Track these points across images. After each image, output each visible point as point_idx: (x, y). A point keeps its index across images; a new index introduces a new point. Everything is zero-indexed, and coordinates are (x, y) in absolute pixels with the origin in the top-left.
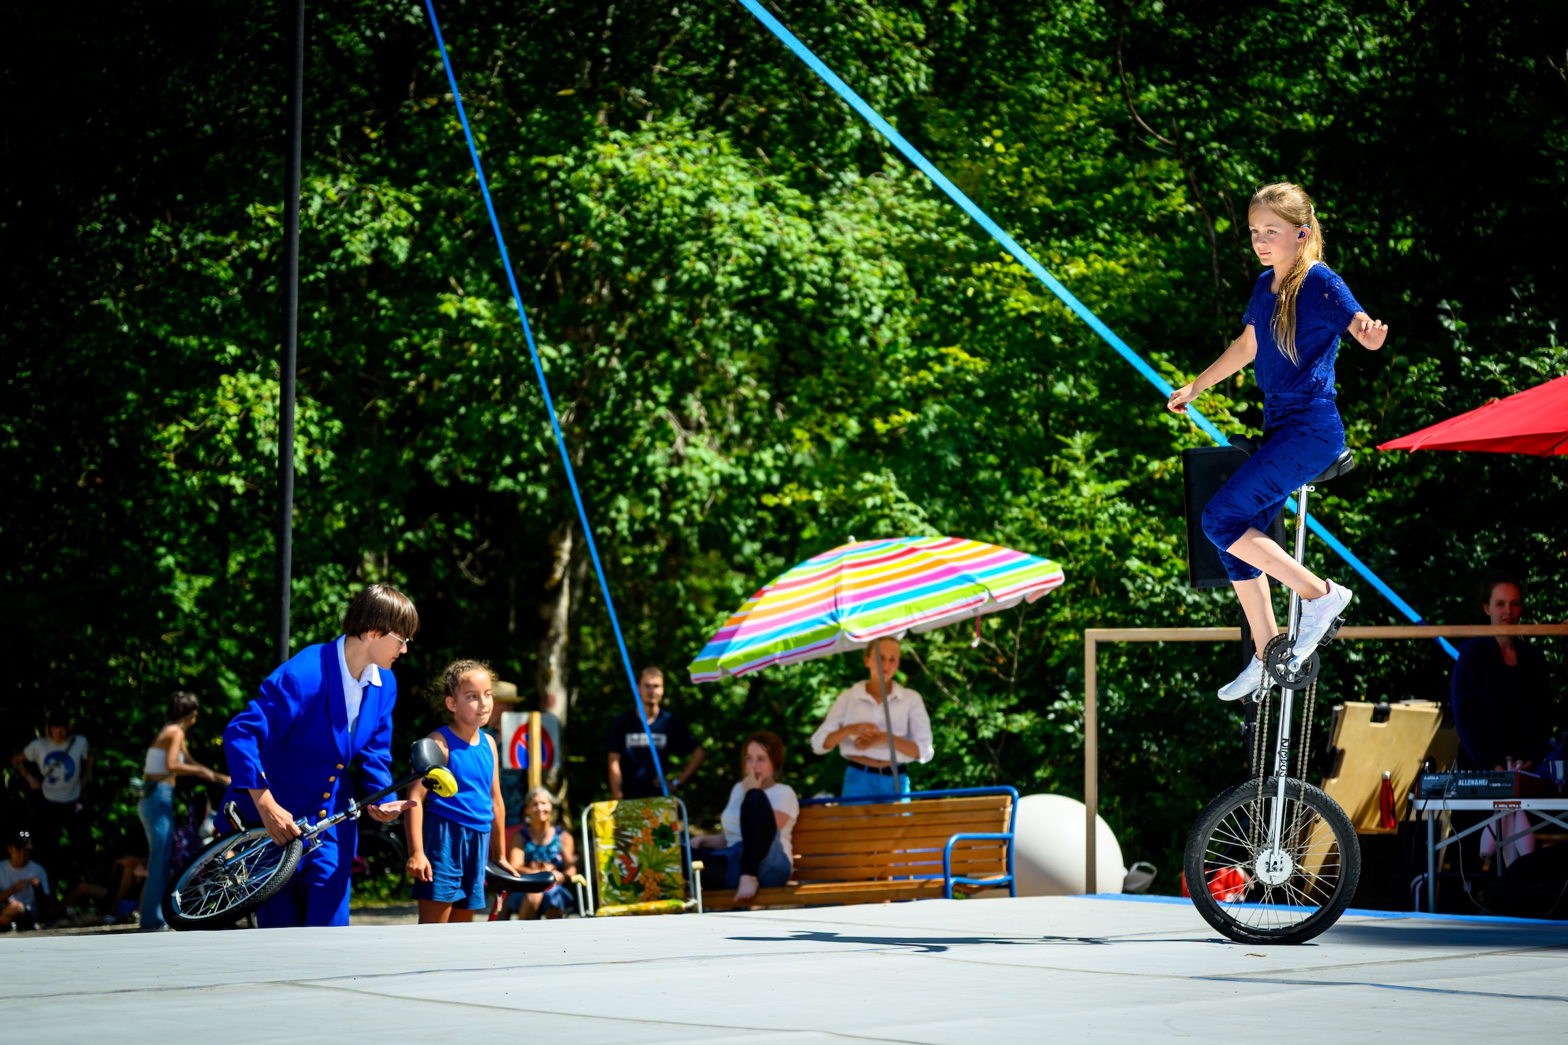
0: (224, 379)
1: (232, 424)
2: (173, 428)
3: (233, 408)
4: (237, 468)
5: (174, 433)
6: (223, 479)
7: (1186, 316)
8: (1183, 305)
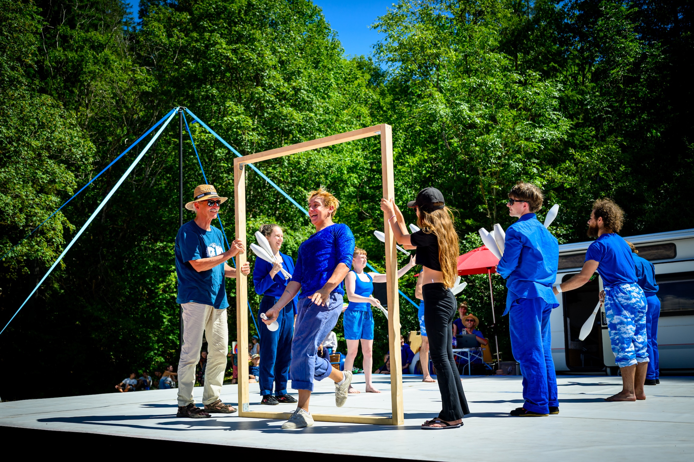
0: (172, 274)
1: (174, 283)
2: (161, 284)
3: (174, 280)
4: (176, 292)
5: (161, 285)
6: (172, 295)
7: (375, 252)
8: (374, 249)
